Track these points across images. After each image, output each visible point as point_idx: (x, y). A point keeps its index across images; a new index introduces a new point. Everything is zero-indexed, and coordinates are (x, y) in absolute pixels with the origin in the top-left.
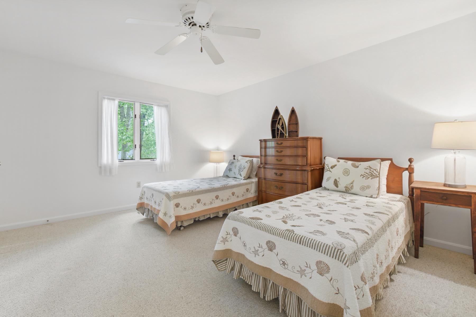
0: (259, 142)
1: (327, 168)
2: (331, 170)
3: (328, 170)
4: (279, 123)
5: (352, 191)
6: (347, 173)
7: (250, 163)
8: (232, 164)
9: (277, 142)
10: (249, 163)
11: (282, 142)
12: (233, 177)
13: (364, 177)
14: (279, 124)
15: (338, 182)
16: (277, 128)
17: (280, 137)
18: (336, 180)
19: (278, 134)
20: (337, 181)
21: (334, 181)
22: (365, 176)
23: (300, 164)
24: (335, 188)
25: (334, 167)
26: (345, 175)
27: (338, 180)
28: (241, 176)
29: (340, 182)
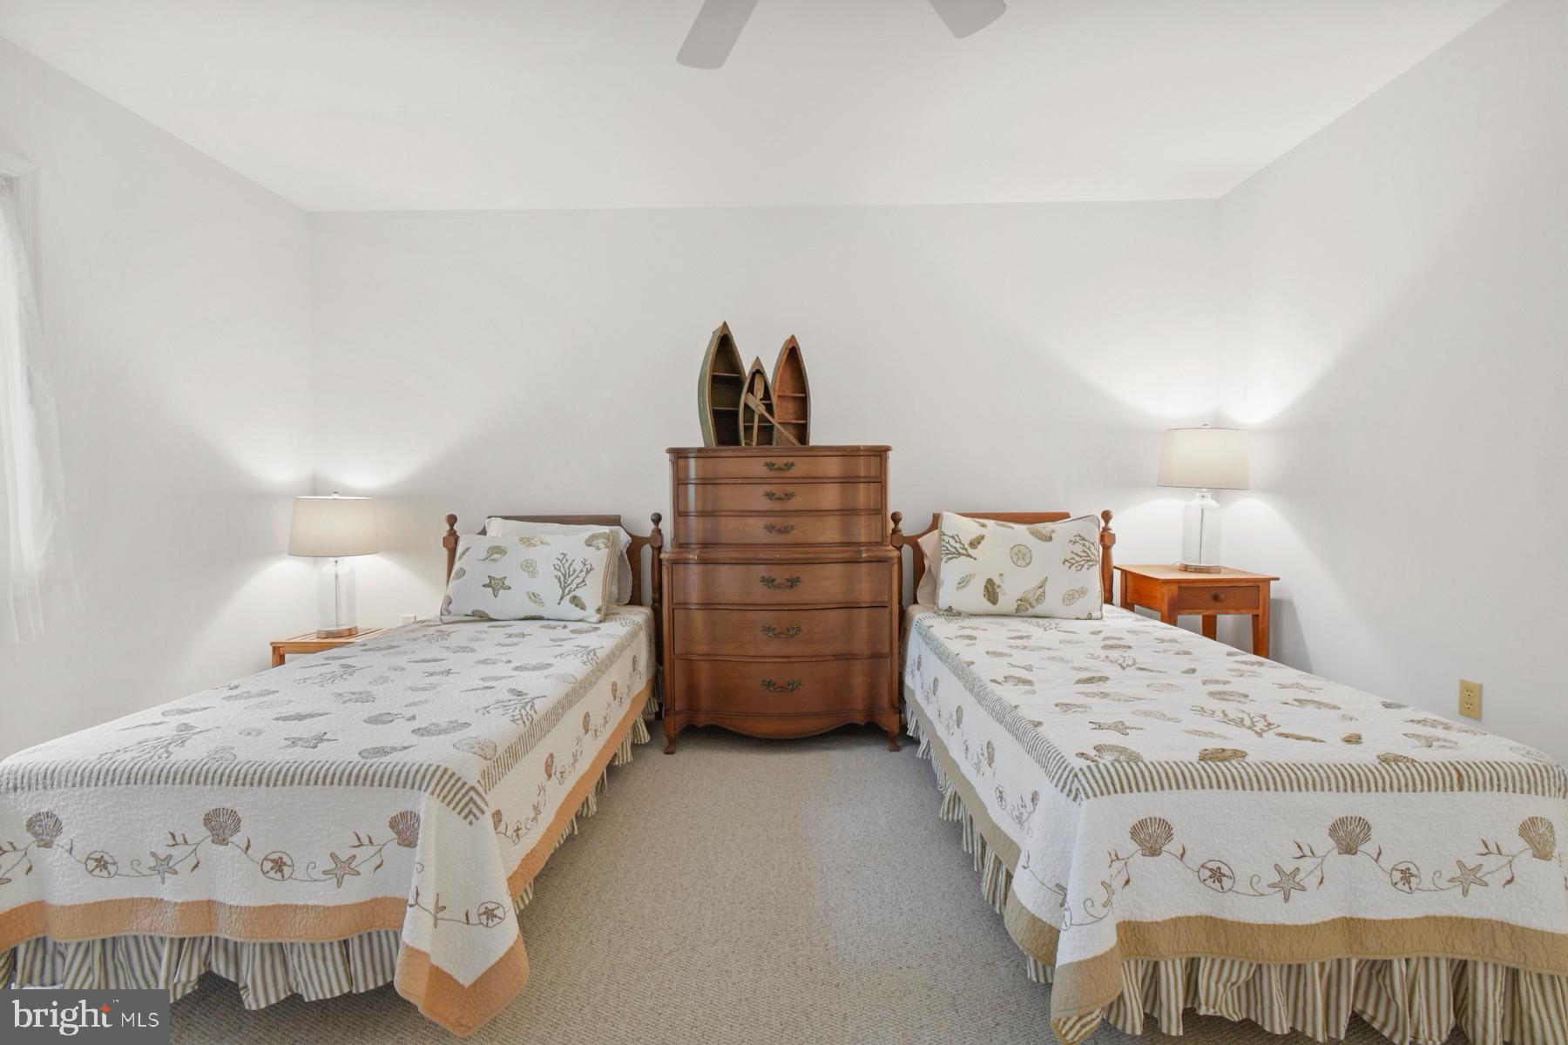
0: (668, 456)
1: (955, 548)
2: (971, 551)
3: (960, 554)
4: (751, 390)
5: (1039, 609)
6: (1024, 559)
7: (607, 547)
8: (495, 556)
9: (768, 460)
10: (602, 546)
11: (791, 460)
12: (522, 616)
13: (1073, 564)
14: (753, 393)
15: (999, 586)
16: (746, 406)
17: (758, 444)
18: (990, 582)
19: (748, 429)
20: (994, 584)
21: (984, 584)
22: (1073, 561)
23: (863, 539)
24: (988, 607)
25: (979, 543)
26: (1019, 563)
27: (997, 581)
28: (583, 608)
29: (1004, 586)
